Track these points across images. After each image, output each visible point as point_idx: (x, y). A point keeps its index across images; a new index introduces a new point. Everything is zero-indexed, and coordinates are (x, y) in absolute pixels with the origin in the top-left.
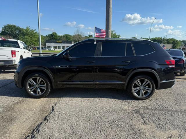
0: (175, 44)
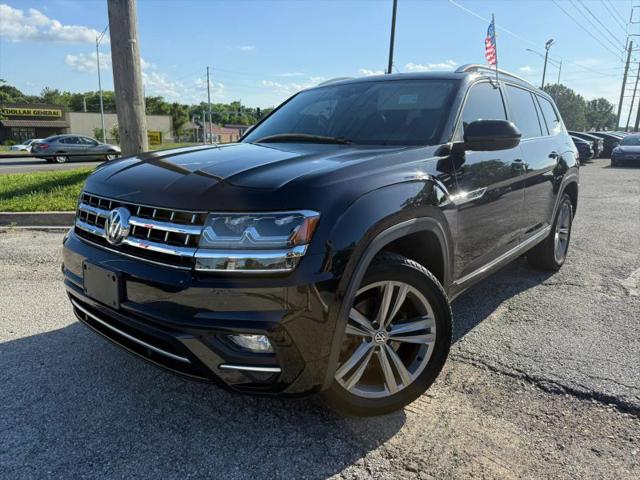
0: (180, 114)
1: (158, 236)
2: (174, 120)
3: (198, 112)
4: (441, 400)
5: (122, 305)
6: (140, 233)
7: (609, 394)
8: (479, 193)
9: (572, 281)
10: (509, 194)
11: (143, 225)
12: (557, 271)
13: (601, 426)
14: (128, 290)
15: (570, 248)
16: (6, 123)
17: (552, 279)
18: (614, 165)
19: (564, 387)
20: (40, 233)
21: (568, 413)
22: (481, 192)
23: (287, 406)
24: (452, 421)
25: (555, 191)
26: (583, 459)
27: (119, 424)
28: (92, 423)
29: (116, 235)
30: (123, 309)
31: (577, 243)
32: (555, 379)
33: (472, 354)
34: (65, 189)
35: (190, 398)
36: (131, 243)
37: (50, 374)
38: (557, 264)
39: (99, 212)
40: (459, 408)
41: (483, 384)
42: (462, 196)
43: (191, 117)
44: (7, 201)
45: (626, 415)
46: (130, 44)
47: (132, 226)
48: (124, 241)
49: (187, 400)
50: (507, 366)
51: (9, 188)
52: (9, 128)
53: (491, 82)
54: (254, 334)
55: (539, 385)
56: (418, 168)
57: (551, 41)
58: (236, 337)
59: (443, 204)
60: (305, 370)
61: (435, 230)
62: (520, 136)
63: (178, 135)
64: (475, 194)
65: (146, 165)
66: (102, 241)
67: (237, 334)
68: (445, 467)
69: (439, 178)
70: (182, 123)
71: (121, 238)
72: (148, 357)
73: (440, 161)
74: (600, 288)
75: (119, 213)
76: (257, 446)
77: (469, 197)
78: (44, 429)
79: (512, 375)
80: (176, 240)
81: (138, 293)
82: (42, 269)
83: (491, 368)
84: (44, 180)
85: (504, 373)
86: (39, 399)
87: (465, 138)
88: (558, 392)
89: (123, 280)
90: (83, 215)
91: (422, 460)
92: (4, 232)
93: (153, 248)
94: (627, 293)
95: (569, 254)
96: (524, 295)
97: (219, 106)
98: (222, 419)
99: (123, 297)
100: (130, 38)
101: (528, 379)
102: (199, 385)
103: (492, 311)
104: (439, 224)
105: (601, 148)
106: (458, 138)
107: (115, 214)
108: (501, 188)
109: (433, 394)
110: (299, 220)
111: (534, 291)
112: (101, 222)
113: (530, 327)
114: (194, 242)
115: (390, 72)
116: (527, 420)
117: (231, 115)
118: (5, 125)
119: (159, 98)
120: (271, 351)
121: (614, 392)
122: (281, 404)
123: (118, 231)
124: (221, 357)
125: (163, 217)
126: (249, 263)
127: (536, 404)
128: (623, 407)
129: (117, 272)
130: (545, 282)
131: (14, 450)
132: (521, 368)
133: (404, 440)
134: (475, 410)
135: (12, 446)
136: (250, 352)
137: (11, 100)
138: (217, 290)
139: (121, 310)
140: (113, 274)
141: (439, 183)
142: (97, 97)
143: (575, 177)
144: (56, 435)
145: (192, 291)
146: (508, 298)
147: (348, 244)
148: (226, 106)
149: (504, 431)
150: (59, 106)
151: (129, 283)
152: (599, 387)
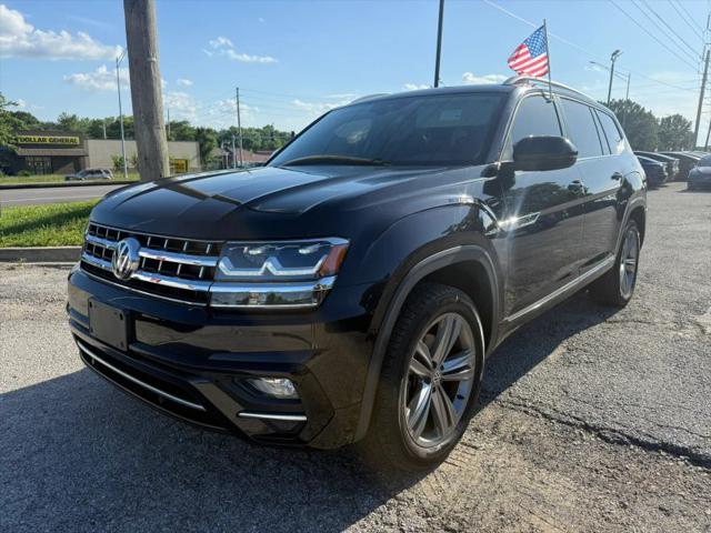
1: (169, 269)
2: (201, 146)
3: (228, 137)
4: (488, 452)
5: (131, 347)
6: (150, 266)
7: (680, 445)
8: (532, 218)
9: (641, 318)
10: (566, 221)
11: (155, 257)
12: (624, 307)
13: (671, 481)
14: (137, 330)
15: (638, 281)
16: (20, 152)
17: (618, 316)
18: (691, 189)
19: (628, 437)
20: (52, 269)
21: (633, 466)
22: (533, 217)
23: (314, 458)
24: (500, 475)
25: (619, 217)
26: (649, 520)
27: (126, 478)
28: (97, 476)
29: (124, 269)
30: (132, 351)
31: (647, 276)
32: (618, 428)
33: (524, 400)
34: (80, 221)
35: (205, 449)
36: (142, 278)
37: (53, 423)
38: (622, 298)
39: (108, 245)
40: (507, 461)
41: (537, 434)
42: (512, 222)
43: (219, 143)
44: (16, 236)
45: (700, 468)
46: (149, 63)
47: (142, 258)
48: (133, 276)
49: (202, 451)
50: (563, 413)
51: (20, 221)
52: (23, 157)
53: (543, 95)
54: (277, 378)
55: (600, 435)
56: (461, 190)
57: (617, 51)
58: (257, 382)
59: (491, 233)
60: (333, 420)
61: (482, 260)
62: (576, 153)
63: (206, 163)
64: (527, 220)
65: (163, 190)
66: (109, 275)
67: (258, 377)
68: (490, 527)
69: (486, 202)
70: (210, 149)
71: (130, 272)
72: (158, 404)
73: (486, 183)
74: (672, 325)
75: (127, 245)
76: (278, 503)
77: (520, 223)
78: (44, 484)
79: (570, 424)
80: (189, 273)
81: (149, 334)
82: (51, 308)
83: (545, 416)
84: (57, 212)
85: (559, 421)
86: (41, 450)
87: (514, 157)
88: (621, 443)
89: (132, 318)
90: (89, 247)
91: (463, 520)
92: (13, 268)
93: (165, 282)
94: (703, 331)
95: (637, 287)
96: (584, 334)
97: (250, 130)
98: (241, 472)
99: (132, 338)
100: (149, 56)
101: (587, 428)
102: (216, 435)
103: (550, 352)
104: (486, 253)
105: (676, 169)
106: (505, 157)
107: (123, 245)
108: (556, 213)
109: (478, 445)
110: (326, 249)
111: (597, 329)
112: (109, 255)
113: (591, 370)
114: (210, 275)
115: (436, 85)
116: (585, 475)
117: (263, 140)
118: (19, 154)
119: (185, 122)
120: (296, 397)
121: (685, 443)
122: (306, 457)
123: (126, 264)
124: (240, 403)
125: (175, 247)
126: (271, 298)
127: (597, 456)
128: (696, 460)
129: (125, 310)
130: (610, 319)
131: (9, 507)
132: (579, 416)
133: (444, 497)
134: (525, 463)
135: (7, 502)
136: (272, 398)
137: (26, 127)
138: (237, 328)
139: (130, 353)
140: (120, 311)
141: (486, 207)
142: (118, 122)
143: (642, 201)
144: (57, 489)
145: (208, 330)
146: (567, 337)
147: (382, 277)
148: (257, 130)
149: (558, 487)
150: (77, 133)
151: (137, 322)
152: (668, 437)
